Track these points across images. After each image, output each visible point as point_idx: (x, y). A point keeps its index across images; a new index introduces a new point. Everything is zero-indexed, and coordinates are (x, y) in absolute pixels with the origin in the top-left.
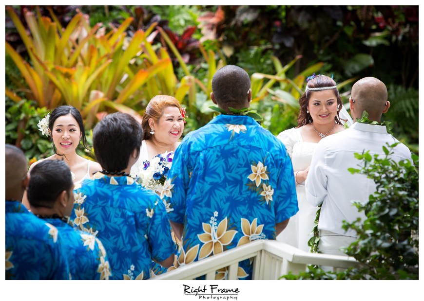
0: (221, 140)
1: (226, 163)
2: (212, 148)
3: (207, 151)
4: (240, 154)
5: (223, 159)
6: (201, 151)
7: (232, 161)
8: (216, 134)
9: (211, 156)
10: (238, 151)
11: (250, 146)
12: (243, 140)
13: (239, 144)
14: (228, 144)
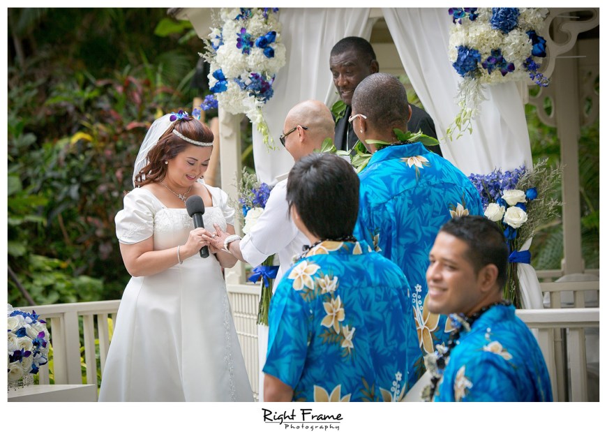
0: (407, 182)
1: (420, 212)
2: (399, 195)
3: (394, 201)
4: (434, 197)
5: (416, 208)
6: (386, 202)
7: (426, 208)
8: (397, 174)
9: (401, 206)
10: (430, 193)
11: (443, 183)
12: (432, 177)
13: (428, 183)
14: (417, 186)
